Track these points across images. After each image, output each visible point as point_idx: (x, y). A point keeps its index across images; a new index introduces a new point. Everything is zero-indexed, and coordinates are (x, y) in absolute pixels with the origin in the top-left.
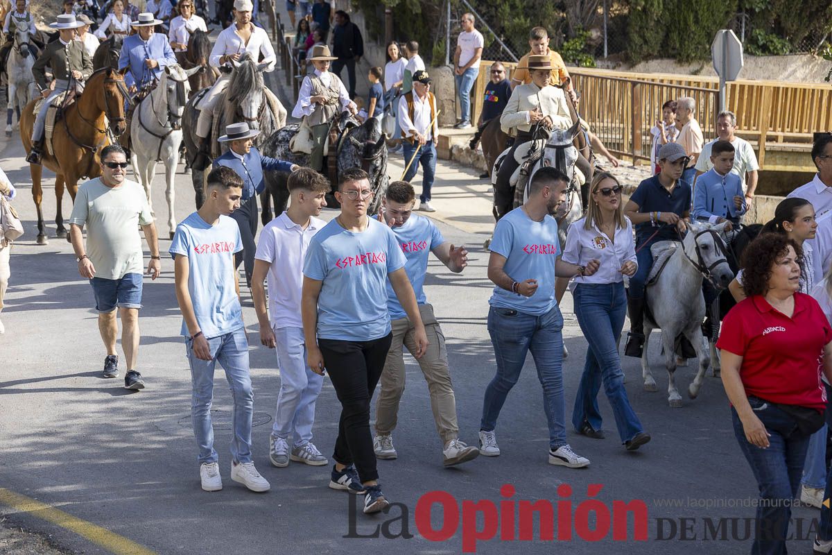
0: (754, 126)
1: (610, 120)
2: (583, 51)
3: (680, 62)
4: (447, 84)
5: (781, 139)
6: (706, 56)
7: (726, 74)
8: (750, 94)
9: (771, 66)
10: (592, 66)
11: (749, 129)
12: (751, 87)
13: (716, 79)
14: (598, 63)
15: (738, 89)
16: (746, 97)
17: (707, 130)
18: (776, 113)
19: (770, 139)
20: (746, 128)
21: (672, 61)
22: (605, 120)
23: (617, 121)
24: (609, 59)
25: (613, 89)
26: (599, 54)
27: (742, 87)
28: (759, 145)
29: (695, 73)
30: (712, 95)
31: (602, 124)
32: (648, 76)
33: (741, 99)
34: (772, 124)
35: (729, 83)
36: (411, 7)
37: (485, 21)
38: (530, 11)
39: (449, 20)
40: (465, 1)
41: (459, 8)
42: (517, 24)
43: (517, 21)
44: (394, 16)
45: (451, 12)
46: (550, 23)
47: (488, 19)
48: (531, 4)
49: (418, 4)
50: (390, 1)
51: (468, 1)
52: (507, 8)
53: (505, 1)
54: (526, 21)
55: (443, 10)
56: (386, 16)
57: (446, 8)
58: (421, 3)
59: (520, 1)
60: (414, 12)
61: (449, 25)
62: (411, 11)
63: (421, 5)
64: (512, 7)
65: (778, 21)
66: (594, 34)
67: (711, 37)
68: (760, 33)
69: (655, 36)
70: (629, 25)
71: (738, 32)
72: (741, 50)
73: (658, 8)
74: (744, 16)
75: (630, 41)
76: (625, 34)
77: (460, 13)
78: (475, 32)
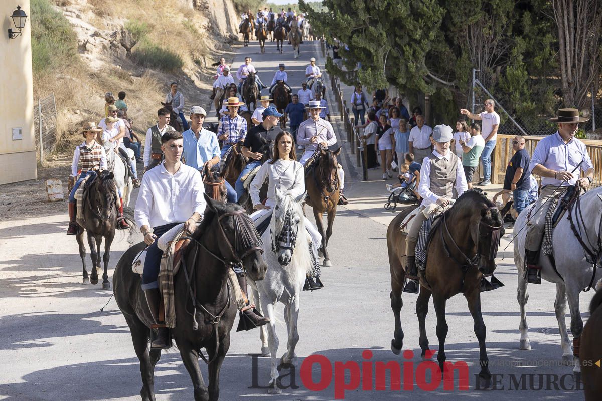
10: (584, 137)
14: (588, 135)
24: (596, 132)
26: (588, 129)
36: (444, 95)
37: (501, 104)
38: (536, 97)
39: (474, 105)
40: (486, 90)
41: (481, 95)
42: (526, 107)
43: (525, 104)
44: (432, 102)
45: (475, 99)
46: (550, 105)
47: (504, 105)
48: (536, 92)
49: (450, 93)
50: (429, 91)
51: (488, 90)
52: (518, 95)
53: (516, 90)
54: (532, 104)
55: (468, 97)
56: (426, 102)
57: (471, 95)
58: (452, 92)
59: (527, 89)
60: (447, 99)
61: (473, 108)
62: (445, 98)
63: (452, 94)
64: (522, 94)
66: (585, 113)
77: (482, 100)
78: (494, 113)
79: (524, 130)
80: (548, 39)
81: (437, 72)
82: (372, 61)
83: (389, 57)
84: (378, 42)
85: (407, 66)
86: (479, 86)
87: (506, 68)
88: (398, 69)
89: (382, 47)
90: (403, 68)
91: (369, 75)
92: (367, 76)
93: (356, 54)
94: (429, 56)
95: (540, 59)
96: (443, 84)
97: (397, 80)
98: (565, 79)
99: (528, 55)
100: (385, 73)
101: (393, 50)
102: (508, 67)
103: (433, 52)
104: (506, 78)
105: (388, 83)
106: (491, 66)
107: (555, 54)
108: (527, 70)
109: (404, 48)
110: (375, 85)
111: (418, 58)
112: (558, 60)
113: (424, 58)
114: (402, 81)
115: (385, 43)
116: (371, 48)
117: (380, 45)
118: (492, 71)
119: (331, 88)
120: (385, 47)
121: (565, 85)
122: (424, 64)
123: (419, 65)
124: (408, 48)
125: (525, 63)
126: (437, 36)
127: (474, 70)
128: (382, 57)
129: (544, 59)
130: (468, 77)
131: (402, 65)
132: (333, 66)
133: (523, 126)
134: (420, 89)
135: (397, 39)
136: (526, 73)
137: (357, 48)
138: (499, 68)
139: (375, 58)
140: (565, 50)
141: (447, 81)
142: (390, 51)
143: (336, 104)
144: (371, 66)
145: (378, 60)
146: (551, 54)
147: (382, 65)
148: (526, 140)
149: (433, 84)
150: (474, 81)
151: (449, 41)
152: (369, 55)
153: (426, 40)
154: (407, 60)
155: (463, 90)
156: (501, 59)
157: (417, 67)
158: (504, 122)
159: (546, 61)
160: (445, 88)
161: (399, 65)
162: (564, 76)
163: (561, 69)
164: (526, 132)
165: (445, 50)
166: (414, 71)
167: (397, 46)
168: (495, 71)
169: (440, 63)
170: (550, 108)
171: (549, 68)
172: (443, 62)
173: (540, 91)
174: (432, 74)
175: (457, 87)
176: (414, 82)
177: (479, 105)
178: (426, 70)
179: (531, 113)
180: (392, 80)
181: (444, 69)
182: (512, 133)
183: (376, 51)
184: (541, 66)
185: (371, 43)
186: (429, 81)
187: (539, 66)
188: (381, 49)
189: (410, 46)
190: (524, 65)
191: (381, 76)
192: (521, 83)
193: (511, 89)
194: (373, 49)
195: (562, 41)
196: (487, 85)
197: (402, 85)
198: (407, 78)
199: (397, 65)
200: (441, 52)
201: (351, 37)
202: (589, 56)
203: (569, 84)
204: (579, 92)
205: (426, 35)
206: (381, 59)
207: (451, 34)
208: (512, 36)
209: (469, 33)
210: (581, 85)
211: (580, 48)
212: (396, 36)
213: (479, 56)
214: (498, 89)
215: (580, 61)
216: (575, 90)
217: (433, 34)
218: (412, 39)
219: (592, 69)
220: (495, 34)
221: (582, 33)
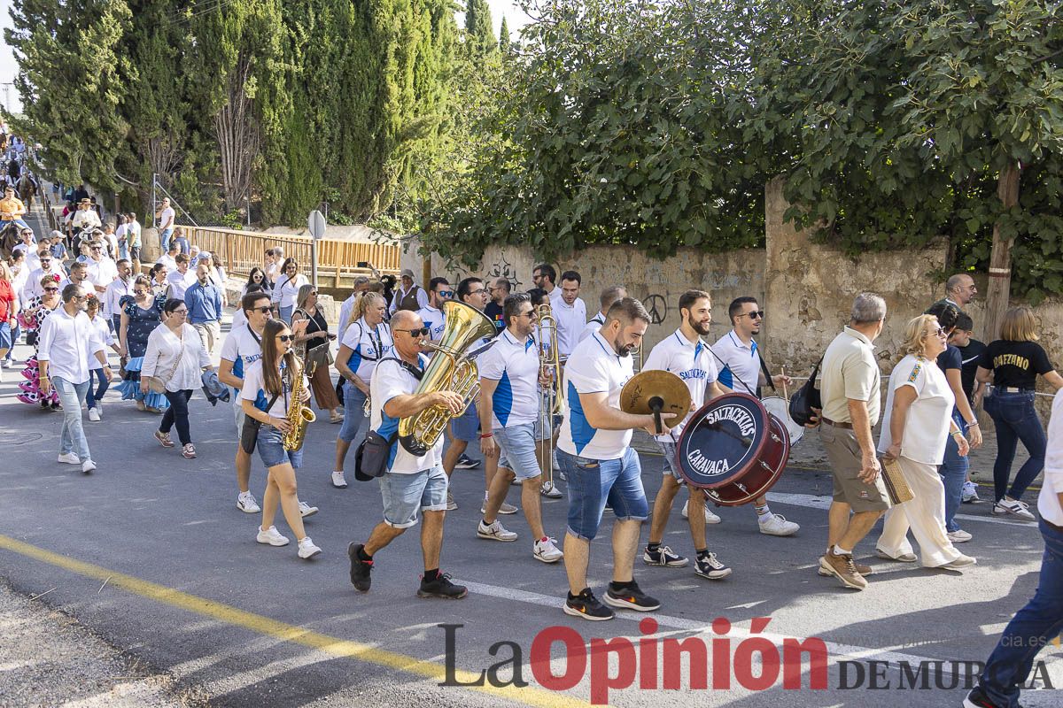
0: (334, 264)
2: (236, 221)
3: (291, 228)
4: (154, 238)
5: (348, 271)
6: (306, 225)
7: (317, 235)
8: (331, 246)
9: (342, 231)
10: (241, 229)
11: (331, 266)
12: (331, 242)
13: (311, 238)
14: (245, 228)
15: (324, 243)
16: (328, 248)
17: (307, 265)
18: (346, 257)
19: (342, 271)
20: (329, 264)
21: (286, 227)
24: (251, 225)
25: (253, 241)
26: (245, 223)
27: (327, 242)
28: (337, 275)
29: (300, 234)
30: (309, 247)
32: (273, 236)
33: (326, 249)
34: (344, 263)
35: (319, 241)
36: (131, 192)
37: (177, 202)
38: (204, 197)
39: (154, 201)
40: (164, 190)
42: (196, 205)
43: (196, 202)
44: (121, 198)
45: (155, 196)
46: (216, 204)
47: (179, 200)
48: (204, 194)
49: (135, 191)
50: (118, 189)
52: (189, 195)
53: (188, 191)
54: (201, 203)
55: (150, 195)
56: (116, 197)
57: (152, 194)
58: (137, 190)
59: (197, 192)
62: (132, 196)
63: (137, 192)
64: (193, 194)
65: (345, 207)
66: (242, 211)
67: (308, 215)
68: (335, 213)
69: (277, 214)
70: (261, 206)
71: (323, 213)
72: (325, 222)
73: (278, 198)
74: (327, 204)
75: (263, 216)
76: (260, 212)
77: (161, 197)
78: (170, 208)
79: (195, 222)
80: (213, 154)
81: (124, 174)
82: (68, 163)
83: (84, 159)
84: (73, 147)
85: (99, 168)
86: (159, 186)
87: (181, 174)
88: (92, 171)
89: (77, 151)
90: (95, 169)
91: (66, 174)
93: (54, 156)
94: (117, 161)
95: (207, 169)
96: (129, 184)
97: (91, 180)
98: (226, 185)
99: (198, 165)
100: (81, 172)
101: (86, 155)
103: (120, 158)
104: (180, 182)
106: (168, 171)
107: (218, 164)
108: (197, 176)
109: (96, 154)
110: (72, 181)
111: (108, 162)
112: (222, 172)
113: (113, 163)
114: (95, 180)
115: (79, 149)
116: (67, 152)
117: (75, 150)
118: (169, 176)
120: (79, 152)
121: (227, 189)
122: (113, 167)
123: (109, 168)
124: (99, 154)
125: (196, 171)
126: (124, 146)
127: (155, 174)
129: (210, 169)
130: (150, 179)
131: (94, 167)
133: (195, 219)
134: (110, 187)
135: (90, 146)
136: (196, 179)
137: (55, 151)
138: (175, 173)
139: (71, 160)
140: (227, 163)
141: (132, 182)
142: (84, 155)
144: (68, 167)
145: (73, 162)
146: (215, 165)
147: (77, 166)
148: (197, 230)
149: (121, 184)
150: (155, 183)
151: (134, 150)
152: (65, 157)
153: (115, 148)
154: (99, 164)
155: (146, 189)
156: (177, 167)
157: (107, 169)
159: (212, 171)
160: (131, 187)
162: (226, 182)
163: (224, 178)
165: (131, 157)
166: (105, 172)
167: (90, 152)
168: (171, 176)
169: (126, 167)
170: (216, 206)
171: (215, 176)
172: (129, 166)
173: (208, 193)
174: (121, 176)
175: (140, 187)
176: (105, 181)
178: (114, 172)
179: (200, 209)
180: (87, 179)
181: (130, 172)
183: (71, 154)
185: (67, 148)
186: (118, 181)
187: (207, 174)
188: (76, 153)
189: (101, 152)
190: (195, 173)
191: (77, 175)
192: (193, 187)
193: (184, 190)
194: (69, 152)
195: (224, 156)
196: (166, 187)
197: (96, 183)
198: (99, 178)
199: (90, 167)
200: (127, 159)
201: (49, 142)
202: (245, 169)
203: (230, 189)
204: (237, 195)
205: (114, 144)
206: (76, 161)
207: (136, 145)
208: (185, 149)
209: (150, 145)
210: (239, 191)
211: (238, 161)
212: (89, 143)
213: (158, 164)
214: (174, 190)
215: (237, 171)
216: (235, 193)
217: (120, 144)
218: (102, 147)
219: (247, 178)
220: (171, 147)
221: (239, 151)
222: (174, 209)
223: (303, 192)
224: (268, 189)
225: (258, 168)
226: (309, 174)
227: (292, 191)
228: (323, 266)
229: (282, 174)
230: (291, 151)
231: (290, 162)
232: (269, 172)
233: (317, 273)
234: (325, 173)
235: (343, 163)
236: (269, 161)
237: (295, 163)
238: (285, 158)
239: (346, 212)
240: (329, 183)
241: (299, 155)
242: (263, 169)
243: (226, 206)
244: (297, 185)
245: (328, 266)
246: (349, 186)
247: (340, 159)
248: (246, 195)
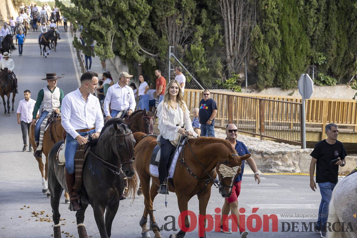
0: (320, 120)
1: (249, 118)
2: (236, 84)
3: (283, 89)
6: (295, 87)
7: (305, 95)
8: (318, 105)
9: (327, 91)
10: (240, 91)
11: (317, 122)
12: (318, 101)
13: (300, 98)
14: (243, 90)
16: (315, 106)
17: (296, 122)
18: (330, 114)
20: (316, 121)
21: (279, 89)
22: (247, 118)
23: (253, 118)
24: (248, 88)
26: (243, 85)
27: (313, 101)
28: (322, 130)
29: (290, 95)
30: (298, 105)
31: (245, 120)
32: (267, 96)
34: (328, 119)
35: (307, 100)
36: (151, 63)
37: (187, 69)
38: (210, 65)
39: (170, 69)
40: (178, 60)
41: (175, 63)
42: (203, 71)
43: (203, 69)
44: (143, 67)
45: (171, 65)
46: (219, 70)
48: (210, 61)
49: (155, 62)
50: (142, 60)
51: (179, 60)
52: (198, 63)
53: (197, 60)
54: (207, 69)
55: (166, 64)
56: (139, 67)
57: (168, 63)
58: (156, 61)
59: (204, 60)
60: (152, 66)
61: (170, 72)
62: (151, 65)
63: (156, 62)
64: (201, 63)
65: (330, 69)
66: (241, 76)
67: (297, 77)
68: (321, 75)
69: (270, 76)
70: (258, 71)
71: (311, 75)
72: (313, 83)
73: (272, 63)
74: (314, 67)
75: (258, 79)
76: (256, 76)
77: (175, 66)
79: (202, 86)
80: (218, 27)
81: (146, 47)
82: (104, 40)
83: (115, 37)
84: (108, 27)
85: (126, 44)
86: (173, 57)
87: (191, 46)
88: (121, 46)
89: (110, 30)
91: (102, 50)
92: (101, 50)
93: (93, 35)
94: (141, 37)
95: (213, 40)
96: (150, 55)
97: (120, 53)
98: (228, 54)
99: (205, 37)
100: (113, 48)
101: (117, 33)
102: (192, 45)
103: (143, 35)
104: (191, 52)
105: (114, 55)
106: (181, 45)
107: (222, 37)
108: (204, 47)
109: (125, 32)
110: (106, 55)
111: (134, 38)
112: (224, 41)
113: (138, 39)
114: (123, 53)
115: (112, 29)
116: (103, 31)
117: (109, 29)
118: (182, 48)
119: (77, 57)
120: (112, 31)
121: (229, 57)
122: (137, 42)
123: (134, 43)
124: (127, 32)
125: (203, 43)
126: (146, 24)
127: (170, 47)
128: (110, 37)
129: (215, 40)
130: (167, 51)
131: (123, 43)
132: (78, 43)
133: (202, 83)
134: (135, 59)
135: (120, 26)
136: (203, 49)
137: (94, 31)
138: (186, 45)
139: (105, 38)
140: (229, 34)
141: (152, 54)
142: (116, 34)
143: (80, 68)
144: (103, 43)
145: (107, 40)
147: (110, 42)
149: (144, 56)
150: (170, 54)
151: (154, 27)
152: (101, 36)
153: (139, 26)
154: (127, 40)
155: (163, 59)
156: (188, 40)
157: (133, 44)
158: (189, 81)
159: (216, 42)
160: (151, 58)
161: (121, 43)
162: (228, 51)
163: (225, 47)
164: (203, 87)
165: (152, 34)
166: (131, 47)
167: (120, 30)
168: (183, 48)
169: (148, 42)
170: (219, 72)
172: (150, 41)
173: (213, 61)
174: (143, 49)
175: (159, 58)
176: (131, 54)
177: (174, 69)
178: (139, 46)
179: (207, 75)
180: (117, 53)
181: (151, 46)
182: (194, 88)
183: (106, 33)
184: (213, 45)
185: (103, 28)
186: (141, 54)
187: (212, 45)
188: (109, 32)
189: (129, 30)
190: (202, 44)
191: (109, 50)
192: (200, 56)
193: (194, 59)
194: (104, 32)
195: (226, 29)
196: (179, 57)
197: (123, 56)
198: (127, 51)
199: (120, 43)
200: (149, 35)
201: (89, 24)
202: (244, 38)
203: (231, 57)
204: (237, 62)
205: (139, 23)
206: (109, 39)
207: (156, 23)
208: (194, 25)
209: (167, 22)
210: (239, 58)
211: (238, 34)
212: (119, 23)
213: (173, 37)
214: (186, 59)
215: (238, 42)
216: (235, 61)
217: (143, 23)
218: (130, 26)
219: (246, 47)
220: (184, 23)
221: (239, 24)
222: (185, 75)
223: (293, 57)
224: (263, 56)
225: (255, 38)
226: (299, 41)
227: (284, 57)
228: (310, 122)
229: (275, 43)
230: (283, 22)
231: (282, 32)
232: (265, 41)
233: (305, 129)
234: (313, 39)
235: (329, 30)
236: (264, 32)
237: (286, 33)
238: (278, 28)
239: (331, 73)
240: (316, 48)
241: (290, 25)
242: (259, 39)
243: (227, 71)
244: (288, 52)
245: (314, 123)
246: (333, 50)
247: (326, 27)
248: (244, 61)
